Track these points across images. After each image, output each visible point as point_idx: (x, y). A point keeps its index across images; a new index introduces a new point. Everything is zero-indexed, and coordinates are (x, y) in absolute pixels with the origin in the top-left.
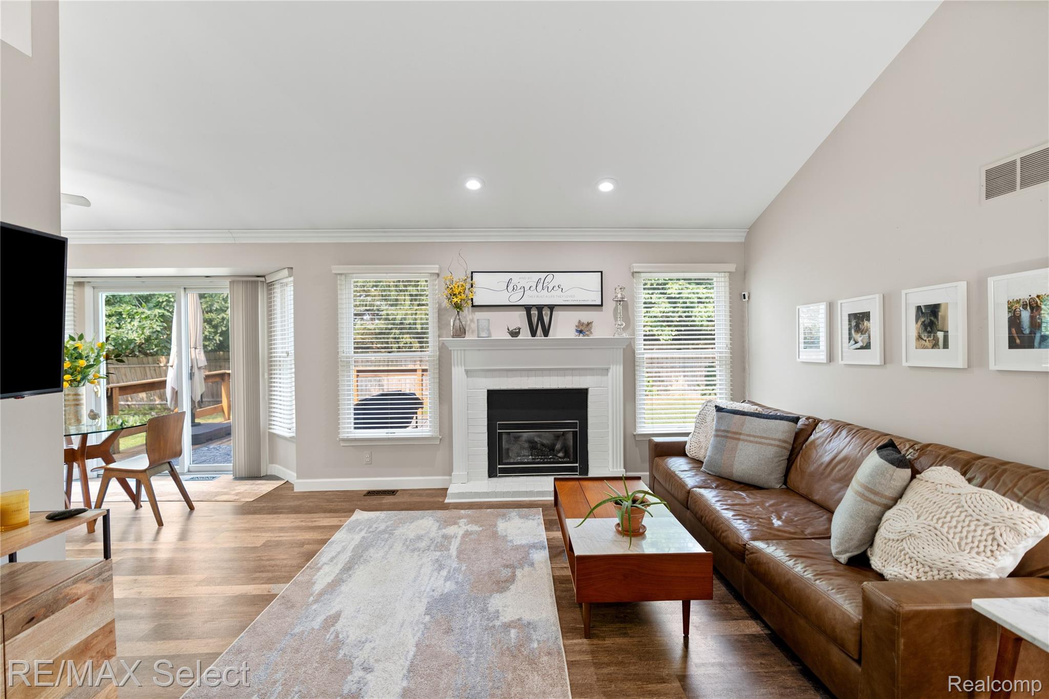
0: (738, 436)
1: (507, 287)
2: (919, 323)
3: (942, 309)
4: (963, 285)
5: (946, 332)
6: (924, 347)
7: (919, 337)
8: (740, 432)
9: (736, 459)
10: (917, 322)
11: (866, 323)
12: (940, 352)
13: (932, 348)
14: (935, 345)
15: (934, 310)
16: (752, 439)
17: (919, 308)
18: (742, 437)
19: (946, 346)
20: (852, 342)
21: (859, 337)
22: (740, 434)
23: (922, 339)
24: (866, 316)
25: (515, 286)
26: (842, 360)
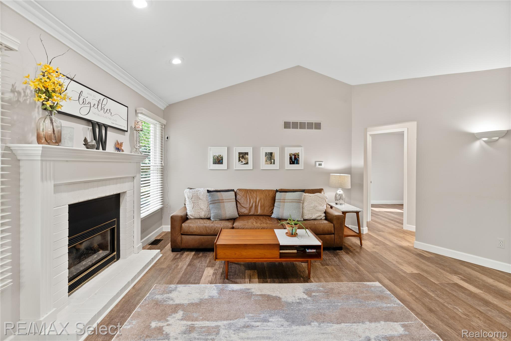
0: (223, 201)
1: (79, 98)
2: (266, 157)
3: (273, 154)
4: (278, 148)
5: (274, 160)
6: (268, 164)
7: (266, 161)
8: (222, 199)
9: (226, 210)
10: (265, 157)
11: (246, 156)
12: (273, 165)
13: (270, 164)
14: (271, 163)
15: (271, 154)
16: (227, 201)
17: (266, 153)
18: (224, 201)
19: (274, 163)
20: (240, 162)
21: (243, 160)
22: (223, 200)
23: (267, 161)
24: (247, 154)
25: (84, 100)
26: (235, 168)
